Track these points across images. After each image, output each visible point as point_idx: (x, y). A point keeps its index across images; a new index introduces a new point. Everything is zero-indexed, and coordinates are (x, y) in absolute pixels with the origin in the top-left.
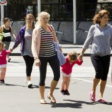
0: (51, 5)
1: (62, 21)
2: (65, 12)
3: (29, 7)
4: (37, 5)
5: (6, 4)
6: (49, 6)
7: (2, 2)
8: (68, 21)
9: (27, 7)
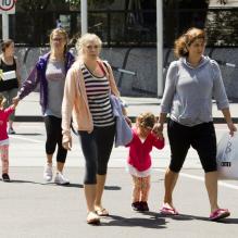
0: (109, 13)
1: (133, 47)
2: (140, 28)
3: (63, 18)
4: (80, 12)
5: (13, 11)
6: (104, 16)
7: (5, 7)
8: (145, 46)
9: (58, 18)
